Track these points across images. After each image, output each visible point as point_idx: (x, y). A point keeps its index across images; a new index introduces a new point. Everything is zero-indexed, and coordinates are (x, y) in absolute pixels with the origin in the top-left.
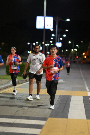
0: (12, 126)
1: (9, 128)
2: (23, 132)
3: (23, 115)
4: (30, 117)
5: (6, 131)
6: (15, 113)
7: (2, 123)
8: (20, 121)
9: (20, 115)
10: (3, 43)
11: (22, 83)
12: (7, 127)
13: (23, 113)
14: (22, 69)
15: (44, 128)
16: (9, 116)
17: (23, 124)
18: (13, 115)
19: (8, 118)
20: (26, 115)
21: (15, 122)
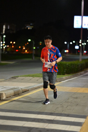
0: (53, 123)
1: (50, 124)
2: (63, 129)
3: (63, 113)
4: (69, 114)
5: (47, 128)
6: (55, 110)
7: (43, 119)
8: (60, 118)
9: (60, 112)
10: (41, 42)
11: (60, 82)
12: (48, 124)
13: (63, 111)
14: (60, 68)
15: (84, 126)
16: (49, 113)
17: (63, 121)
18: (53, 112)
19: (49, 115)
20: (65, 113)
21: (55, 119)
